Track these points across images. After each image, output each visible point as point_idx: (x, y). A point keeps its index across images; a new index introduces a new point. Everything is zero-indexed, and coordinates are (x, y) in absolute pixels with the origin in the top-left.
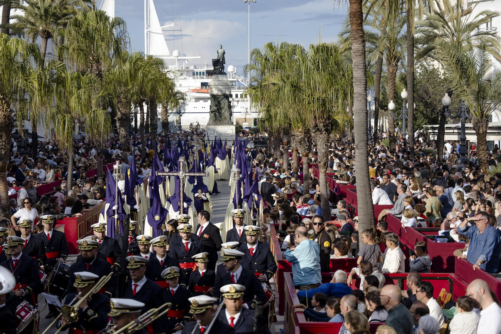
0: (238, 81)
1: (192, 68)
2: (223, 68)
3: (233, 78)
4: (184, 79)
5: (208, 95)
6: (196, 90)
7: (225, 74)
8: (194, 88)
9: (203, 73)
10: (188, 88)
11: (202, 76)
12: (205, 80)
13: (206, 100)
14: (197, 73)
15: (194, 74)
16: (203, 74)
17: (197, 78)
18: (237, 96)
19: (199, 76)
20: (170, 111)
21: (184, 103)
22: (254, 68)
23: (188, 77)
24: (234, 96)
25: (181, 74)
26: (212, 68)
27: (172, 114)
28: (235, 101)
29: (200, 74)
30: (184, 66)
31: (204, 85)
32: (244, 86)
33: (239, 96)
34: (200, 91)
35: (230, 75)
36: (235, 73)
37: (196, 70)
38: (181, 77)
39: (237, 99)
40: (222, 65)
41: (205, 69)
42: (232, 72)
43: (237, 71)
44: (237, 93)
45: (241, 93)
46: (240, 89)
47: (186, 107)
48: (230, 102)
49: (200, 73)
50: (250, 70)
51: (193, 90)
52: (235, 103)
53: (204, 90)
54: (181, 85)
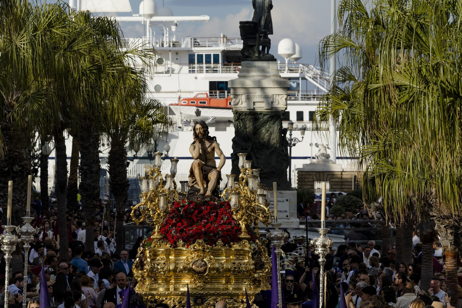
0: (304, 78)
1: (186, 44)
2: (267, 44)
3: (291, 71)
4: (167, 72)
5: (229, 114)
6: (198, 99)
7: (272, 59)
8: (192, 96)
9: (216, 57)
10: (177, 95)
11: (212, 65)
12: (221, 76)
13: (222, 126)
14: (200, 57)
15: (191, 61)
16: (216, 61)
17: (201, 71)
18: (300, 116)
19: (204, 65)
20: (130, 154)
21: (166, 133)
22: (345, 45)
23: (176, 67)
24: (293, 117)
25: (160, 61)
26: (238, 46)
27: (136, 161)
28: (296, 129)
29: (208, 62)
30: (166, 39)
31: (214, 86)
32: (318, 90)
33: (306, 117)
34: (206, 105)
35: (283, 62)
36: (297, 59)
37: (197, 50)
38: (161, 68)
39: (300, 125)
40: (266, 37)
41: (220, 48)
42: (290, 55)
43: (301, 52)
44: (300, 109)
45: (314, 108)
46: (309, 99)
47: (172, 143)
48: (285, 131)
49: (208, 56)
50: (336, 51)
51: (188, 100)
52: (296, 134)
53: (218, 100)
54: (158, 89)
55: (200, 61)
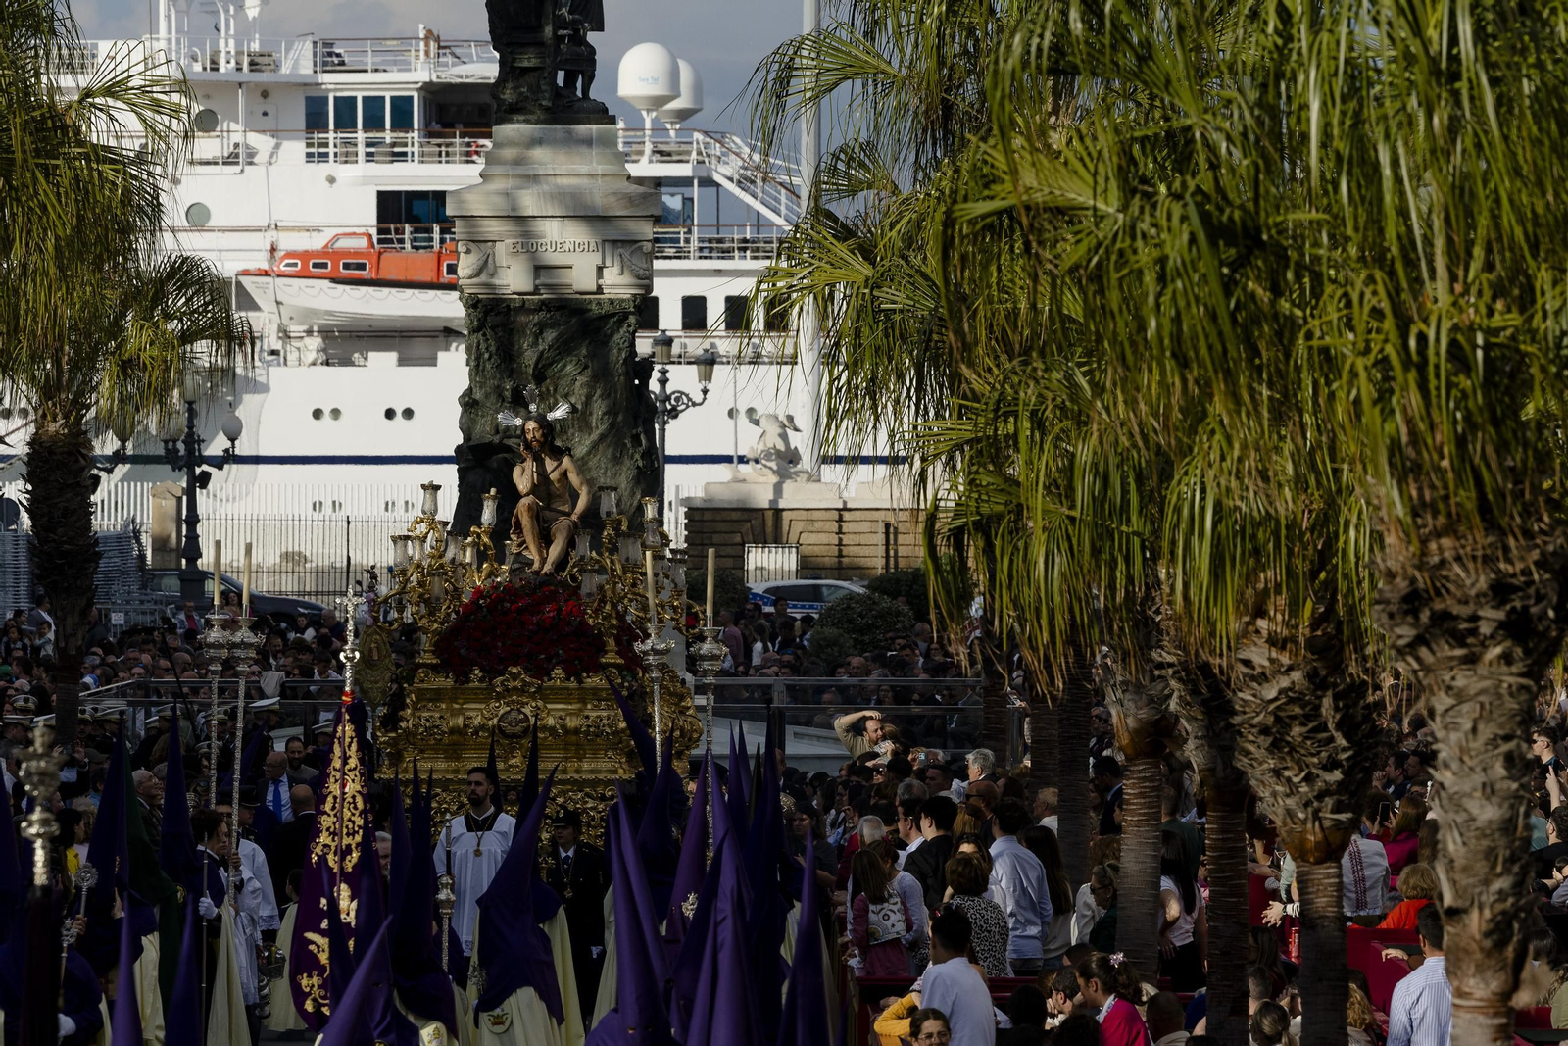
0: (707, 182)
1: (298, 61)
2: (584, 64)
3: (663, 155)
4: (231, 160)
5: (448, 307)
6: (337, 255)
7: (603, 115)
8: (316, 242)
9: (402, 106)
10: (263, 241)
11: (388, 136)
12: (416, 175)
13: (420, 347)
14: (346, 105)
15: (315, 121)
16: (402, 121)
17: (348, 158)
18: (694, 312)
19: (360, 136)
20: (106, 445)
21: (229, 373)
22: (849, 70)
23: (261, 143)
24: (670, 317)
25: (206, 122)
26: (483, 68)
27: (121, 470)
28: (681, 359)
29: (374, 122)
30: (227, 46)
31: (395, 208)
32: (759, 222)
33: (715, 311)
34: (365, 274)
35: (636, 127)
36: (683, 115)
37: (335, 83)
38: (207, 146)
39: (695, 345)
40: (579, 40)
41: (418, 73)
42: (658, 102)
43: (698, 89)
44: (694, 287)
45: (743, 287)
46: (726, 254)
47: (248, 408)
48: (644, 368)
49: (374, 104)
50: (820, 94)
51: (305, 255)
52: (683, 379)
53: (406, 258)
54: (198, 217)
55: (345, 121)
